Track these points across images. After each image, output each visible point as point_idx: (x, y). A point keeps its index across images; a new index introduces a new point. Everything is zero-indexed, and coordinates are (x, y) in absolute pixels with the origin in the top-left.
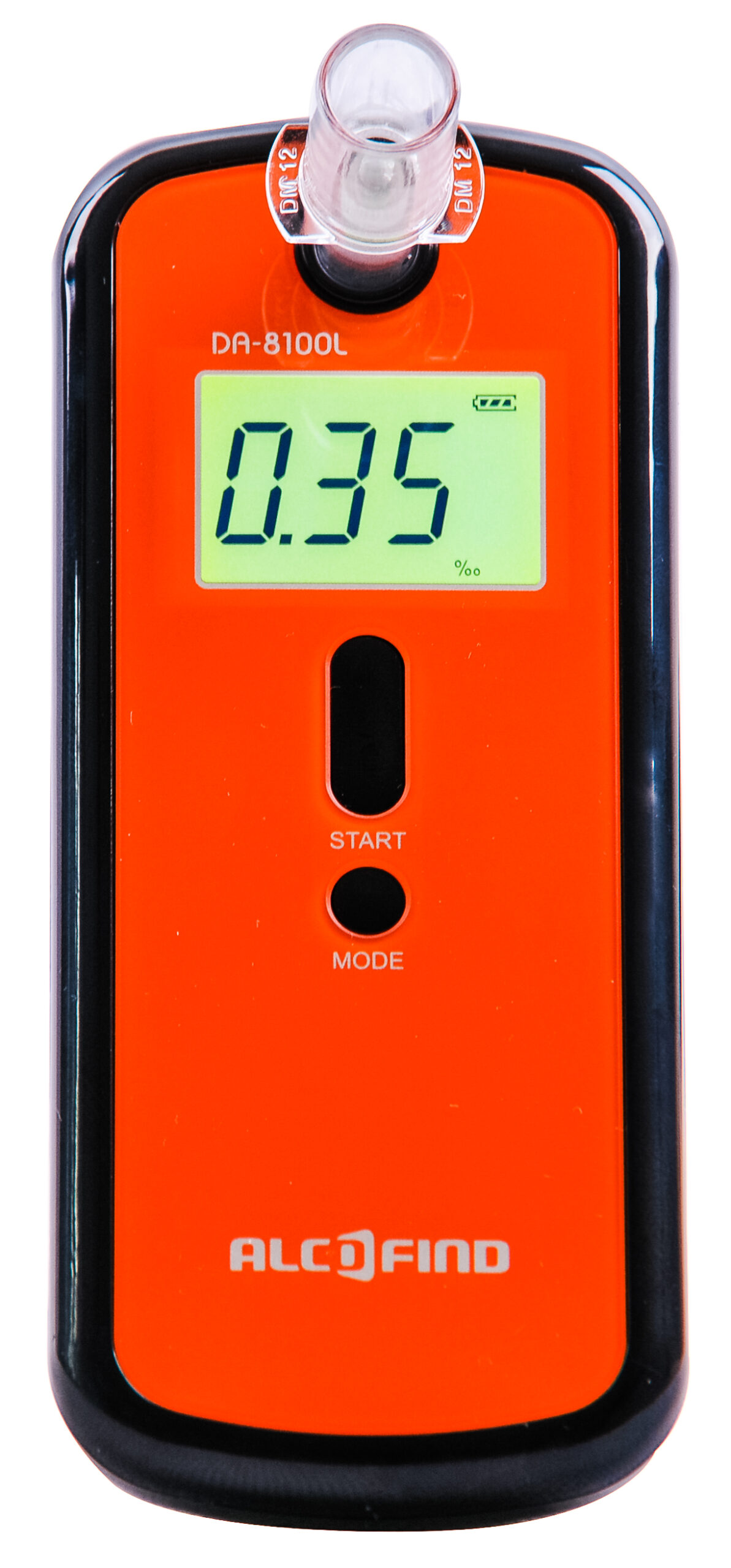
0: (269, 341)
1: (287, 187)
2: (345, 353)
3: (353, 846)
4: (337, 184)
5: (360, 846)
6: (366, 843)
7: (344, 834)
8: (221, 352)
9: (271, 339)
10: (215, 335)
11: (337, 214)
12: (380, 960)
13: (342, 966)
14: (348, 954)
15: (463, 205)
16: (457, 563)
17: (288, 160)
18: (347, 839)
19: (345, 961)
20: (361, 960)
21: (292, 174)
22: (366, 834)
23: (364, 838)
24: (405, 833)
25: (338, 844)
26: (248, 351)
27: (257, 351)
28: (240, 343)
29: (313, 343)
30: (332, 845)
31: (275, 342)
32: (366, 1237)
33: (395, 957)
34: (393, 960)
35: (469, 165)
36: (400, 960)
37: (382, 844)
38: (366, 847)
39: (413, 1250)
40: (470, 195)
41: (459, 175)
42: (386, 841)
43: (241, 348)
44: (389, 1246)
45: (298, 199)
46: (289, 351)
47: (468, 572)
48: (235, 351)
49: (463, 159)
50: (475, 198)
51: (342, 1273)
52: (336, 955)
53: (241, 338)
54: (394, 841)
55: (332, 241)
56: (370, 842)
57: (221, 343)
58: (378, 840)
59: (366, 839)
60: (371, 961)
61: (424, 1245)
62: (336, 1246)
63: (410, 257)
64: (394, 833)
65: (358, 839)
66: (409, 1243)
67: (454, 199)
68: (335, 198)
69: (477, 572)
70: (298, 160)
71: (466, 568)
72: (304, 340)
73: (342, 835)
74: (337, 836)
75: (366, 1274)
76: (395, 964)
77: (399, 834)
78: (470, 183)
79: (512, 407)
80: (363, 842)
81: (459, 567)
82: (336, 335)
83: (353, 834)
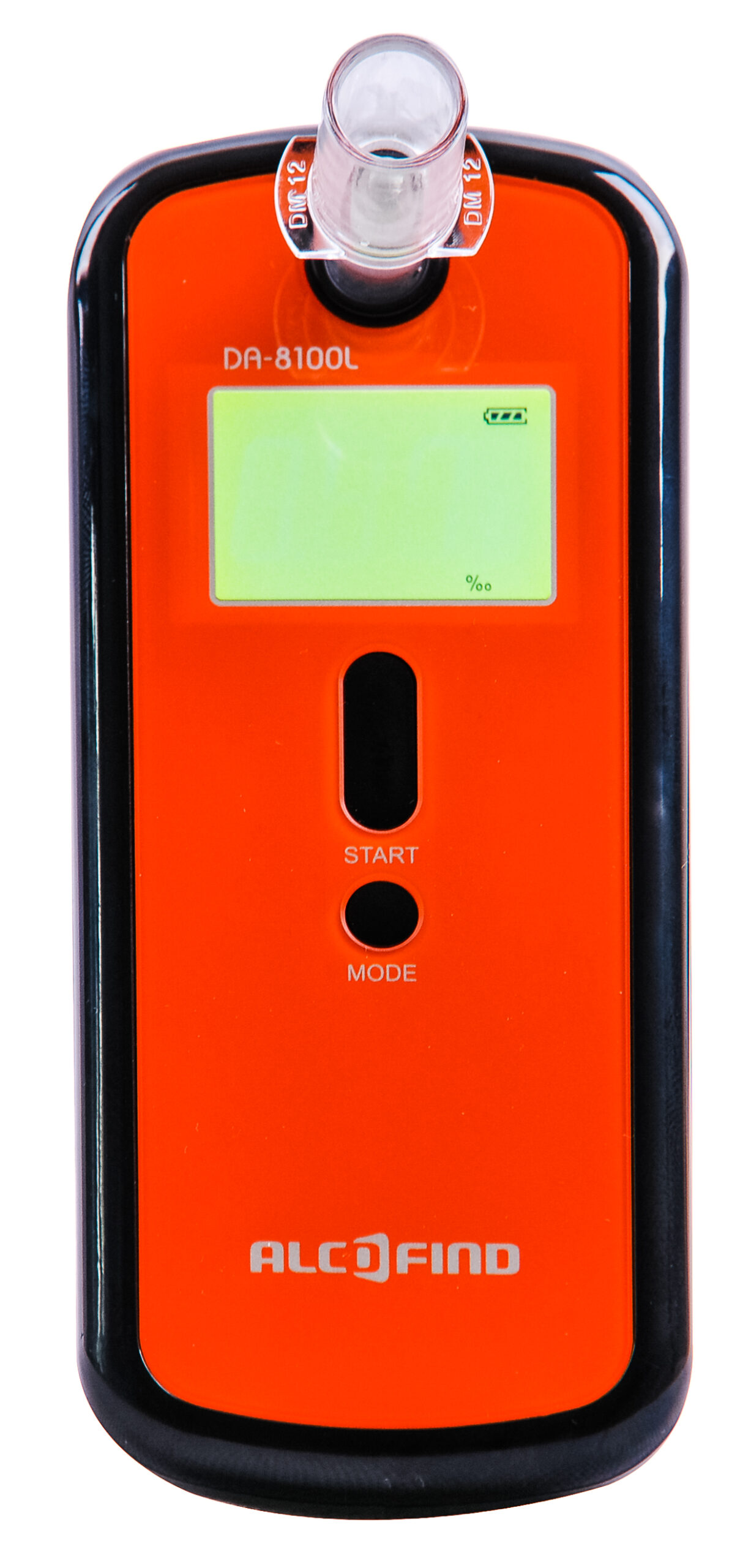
0: (280, 356)
1: (296, 201)
2: (356, 367)
3: (367, 861)
4: (346, 199)
5: (374, 861)
6: (379, 858)
7: (358, 848)
8: (233, 367)
9: (283, 353)
10: (227, 350)
11: (346, 229)
12: (393, 972)
13: (356, 978)
14: (363, 967)
15: (473, 218)
16: (469, 579)
17: (297, 174)
18: (361, 854)
19: (359, 973)
20: (375, 972)
21: (301, 188)
22: (380, 849)
23: (377, 854)
24: (417, 848)
25: (352, 858)
26: (259, 366)
27: (269, 366)
28: (252, 358)
29: (324, 359)
30: (346, 860)
31: (286, 357)
32: (381, 1240)
33: (408, 969)
34: (406, 972)
35: (478, 177)
36: (413, 973)
37: (395, 859)
38: (380, 861)
39: (427, 1253)
40: (480, 207)
41: (469, 187)
42: (399, 856)
43: (253, 363)
44: (403, 1249)
45: (307, 213)
46: (300, 365)
47: (479, 587)
48: (246, 366)
49: (472, 171)
50: (484, 211)
51: (358, 1275)
52: (350, 967)
53: (252, 354)
54: (406, 855)
55: (342, 256)
56: (383, 856)
57: (233, 358)
58: (391, 855)
59: (380, 854)
60: (385, 973)
61: (437, 1249)
62: (352, 1249)
63: (420, 269)
64: (407, 848)
65: (372, 854)
66: (423, 1246)
67: (463, 211)
68: (345, 214)
69: (488, 586)
70: (306, 174)
71: (476, 583)
72: (315, 356)
73: (356, 850)
74: (351, 851)
75: (381, 1276)
76: (408, 976)
77: (412, 849)
78: (479, 194)
79: (523, 420)
80: (376, 857)
81: (471, 581)
82: (347, 350)
83: (366, 849)
